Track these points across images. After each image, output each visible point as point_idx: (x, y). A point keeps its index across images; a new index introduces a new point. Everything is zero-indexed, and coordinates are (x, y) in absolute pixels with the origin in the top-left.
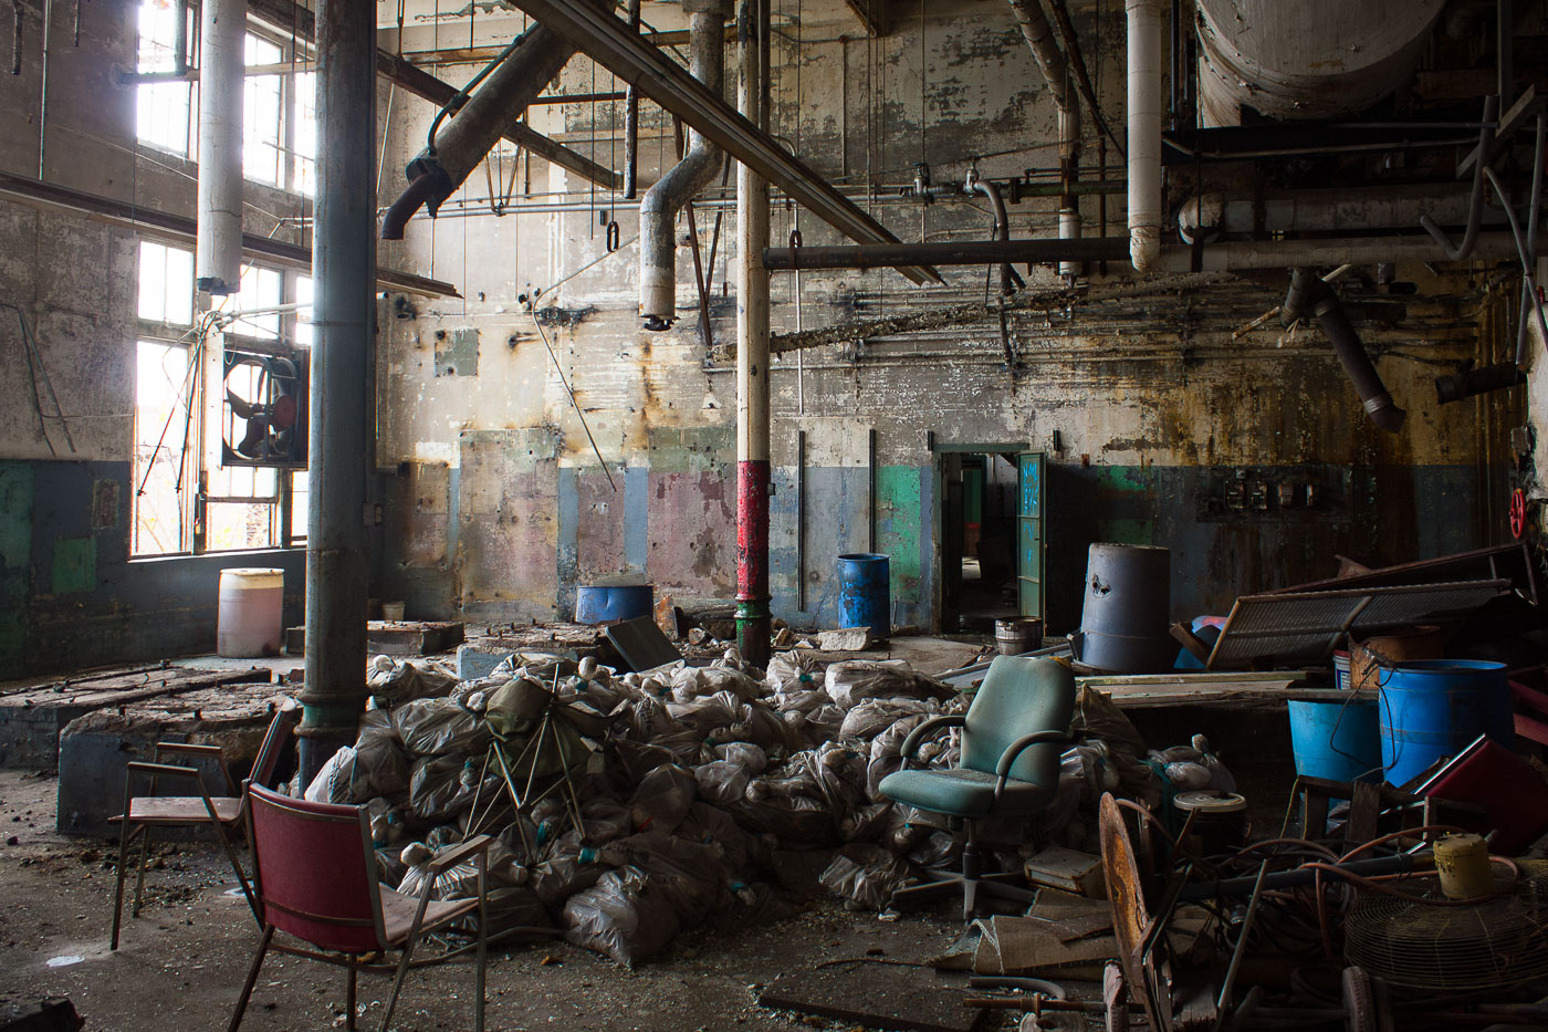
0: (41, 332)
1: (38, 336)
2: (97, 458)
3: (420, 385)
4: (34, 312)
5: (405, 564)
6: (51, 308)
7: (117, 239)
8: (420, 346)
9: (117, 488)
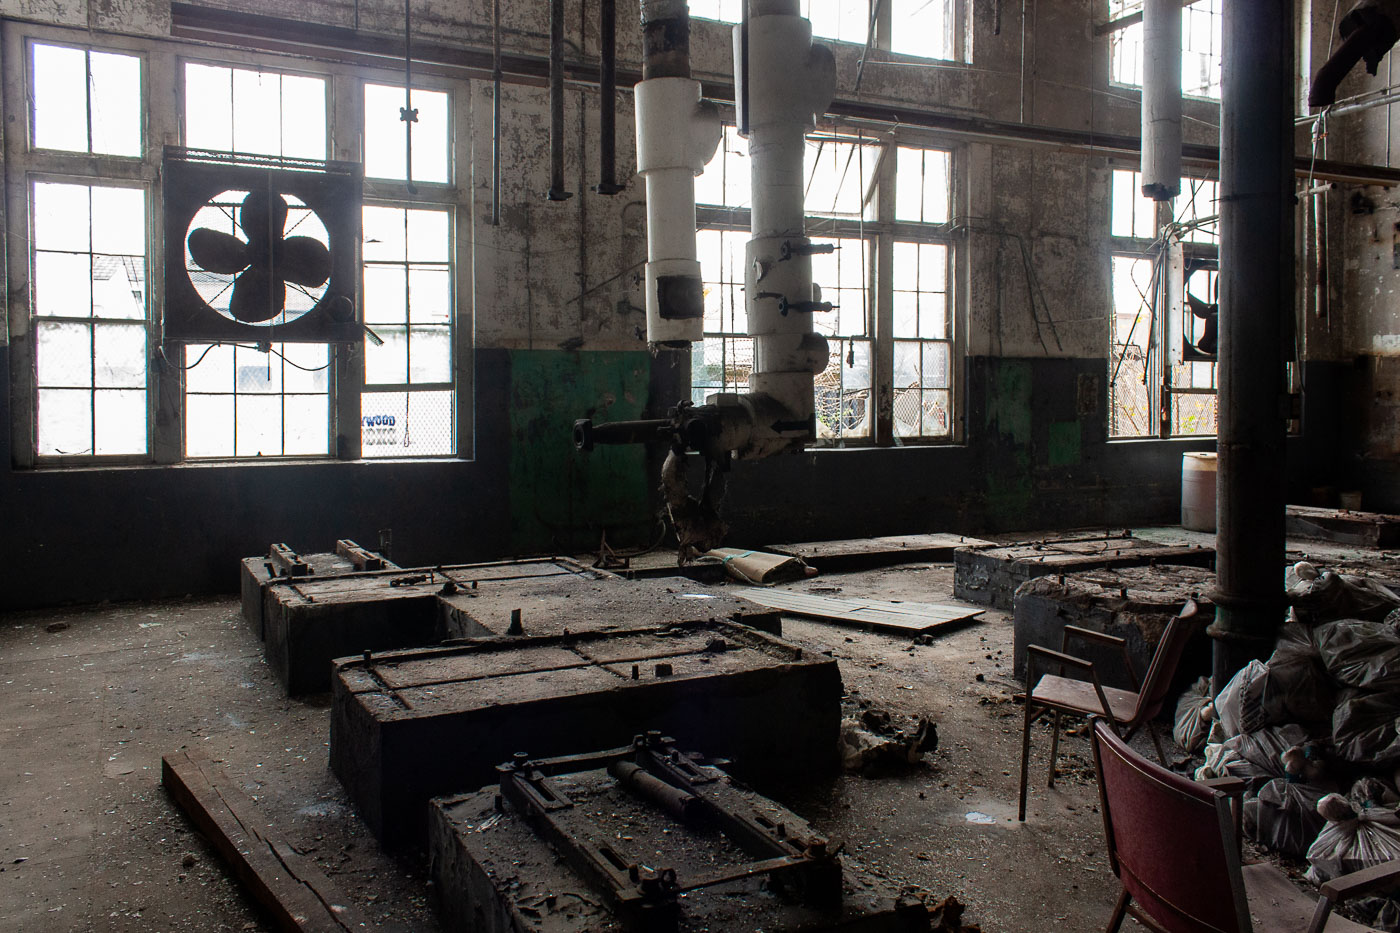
0: (1036, 255)
1: (1034, 258)
2: (1080, 355)
3: (1377, 278)
4: (1031, 239)
5: (1362, 455)
6: (1043, 234)
7: (1094, 170)
8: (1377, 239)
9: (1096, 381)
